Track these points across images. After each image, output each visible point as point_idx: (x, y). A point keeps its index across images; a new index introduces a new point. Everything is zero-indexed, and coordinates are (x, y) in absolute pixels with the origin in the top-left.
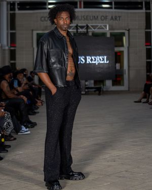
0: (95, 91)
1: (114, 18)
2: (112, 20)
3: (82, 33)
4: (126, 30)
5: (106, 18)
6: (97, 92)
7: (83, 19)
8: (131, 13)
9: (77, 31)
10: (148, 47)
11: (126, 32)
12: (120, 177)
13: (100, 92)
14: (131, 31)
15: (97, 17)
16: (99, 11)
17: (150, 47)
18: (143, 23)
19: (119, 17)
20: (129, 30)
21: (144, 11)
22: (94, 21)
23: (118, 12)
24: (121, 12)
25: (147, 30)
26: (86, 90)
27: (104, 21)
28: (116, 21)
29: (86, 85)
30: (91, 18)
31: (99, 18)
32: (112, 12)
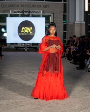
0: (33, 49)
1: (45, 6)
2: (44, 8)
3: (26, 15)
4: (52, 13)
5: (40, 6)
6: (34, 50)
7: (26, 6)
8: (55, 3)
9: (23, 14)
10: (65, 24)
11: (52, 15)
12: (50, 107)
13: (36, 50)
14: (55, 14)
15: (35, 6)
16: (36, 2)
17: (66, 24)
18: (62, 9)
19: (48, 6)
20: (53, 14)
21: (63, 2)
22: (33, 8)
23: (48, 3)
24: (50, 3)
25: (64, 14)
26: (28, 49)
27: (39, 8)
28: (46, 9)
29: (28, 46)
30: (32, 6)
31: (36, 6)
32: (44, 3)
